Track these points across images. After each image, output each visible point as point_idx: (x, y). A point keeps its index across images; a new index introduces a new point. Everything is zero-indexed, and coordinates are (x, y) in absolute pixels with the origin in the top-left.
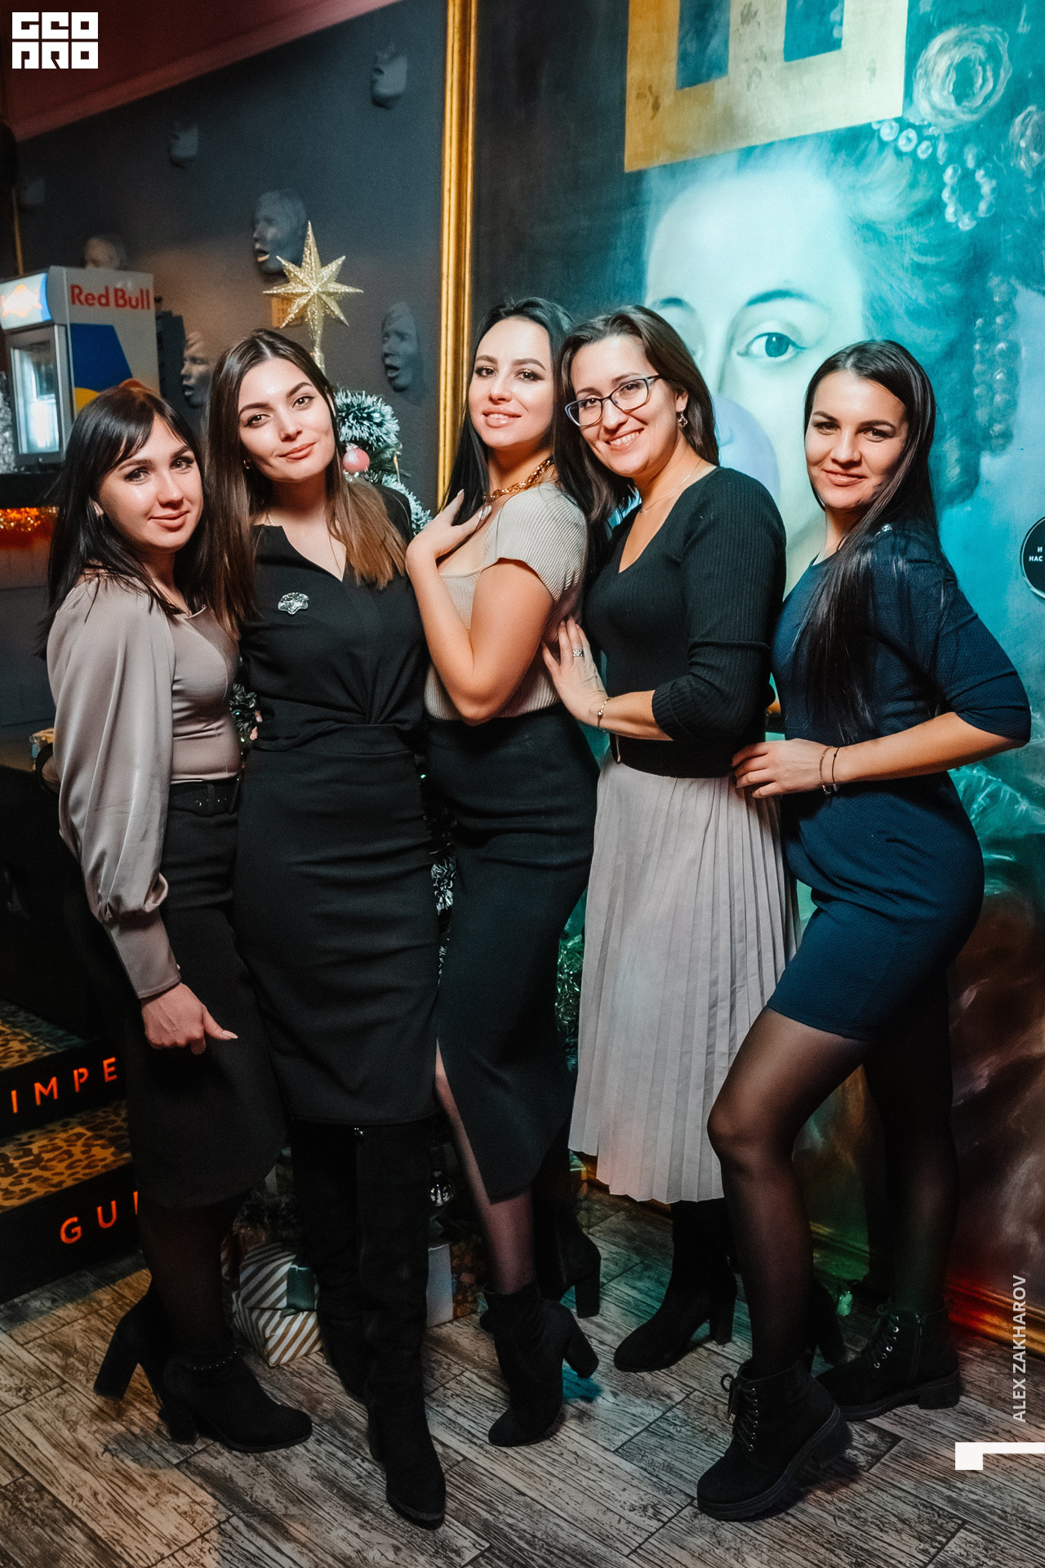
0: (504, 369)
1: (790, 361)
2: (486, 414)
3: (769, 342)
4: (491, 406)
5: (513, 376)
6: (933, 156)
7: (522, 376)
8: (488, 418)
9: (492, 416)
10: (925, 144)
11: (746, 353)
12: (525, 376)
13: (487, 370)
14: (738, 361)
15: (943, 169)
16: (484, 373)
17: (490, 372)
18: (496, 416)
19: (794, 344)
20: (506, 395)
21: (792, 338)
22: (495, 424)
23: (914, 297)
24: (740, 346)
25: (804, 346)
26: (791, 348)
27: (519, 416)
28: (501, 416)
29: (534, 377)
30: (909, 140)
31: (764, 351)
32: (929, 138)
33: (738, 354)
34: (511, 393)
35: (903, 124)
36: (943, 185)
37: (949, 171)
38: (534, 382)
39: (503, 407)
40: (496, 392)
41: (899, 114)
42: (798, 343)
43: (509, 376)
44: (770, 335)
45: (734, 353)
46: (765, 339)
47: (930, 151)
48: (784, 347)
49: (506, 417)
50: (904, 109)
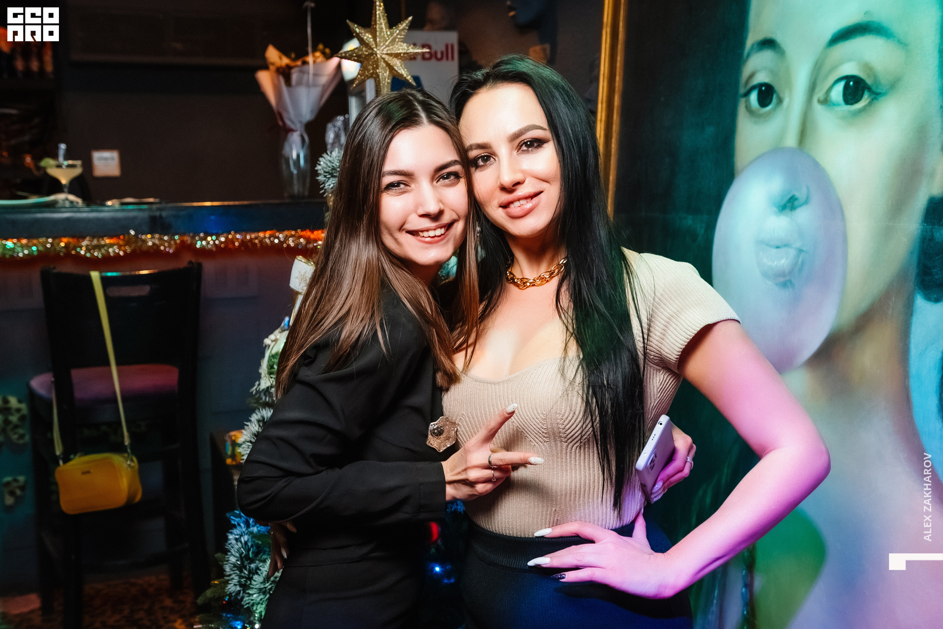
0: (503, 150)
1: (864, 109)
2: (505, 206)
3: (846, 87)
4: (505, 197)
5: (515, 152)
7: (524, 148)
8: (508, 210)
9: (512, 206)
11: (826, 101)
12: (528, 146)
13: (482, 157)
14: (818, 108)
16: (481, 163)
17: (486, 158)
18: (517, 204)
19: (869, 89)
20: (518, 177)
21: (869, 82)
22: (520, 214)
24: (820, 94)
25: (879, 91)
26: (867, 93)
27: (541, 192)
28: (522, 202)
29: (537, 143)
31: (841, 98)
33: (819, 101)
34: (523, 172)
38: (540, 149)
39: (522, 191)
40: (507, 179)
42: (874, 88)
43: (511, 154)
44: (848, 78)
45: (815, 100)
46: (842, 84)
48: (860, 92)
49: (529, 200)
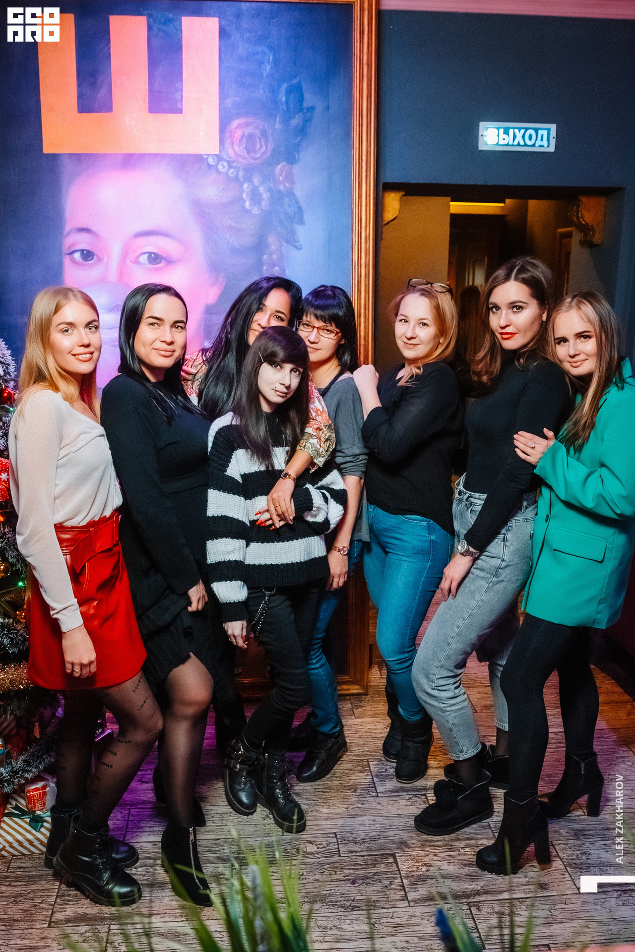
1: (163, 267)
3: (149, 257)
6: (237, 176)
10: (232, 171)
11: (136, 262)
14: (131, 265)
15: (242, 184)
19: (165, 259)
21: (164, 256)
23: (231, 242)
24: (130, 258)
25: (171, 260)
26: (163, 261)
30: (224, 166)
31: (146, 262)
32: (235, 168)
33: (130, 261)
35: (219, 158)
36: (243, 191)
37: (246, 185)
41: (217, 153)
42: (168, 259)
44: (150, 253)
45: (128, 261)
46: (147, 255)
47: (235, 174)
48: (160, 260)
50: (220, 151)
